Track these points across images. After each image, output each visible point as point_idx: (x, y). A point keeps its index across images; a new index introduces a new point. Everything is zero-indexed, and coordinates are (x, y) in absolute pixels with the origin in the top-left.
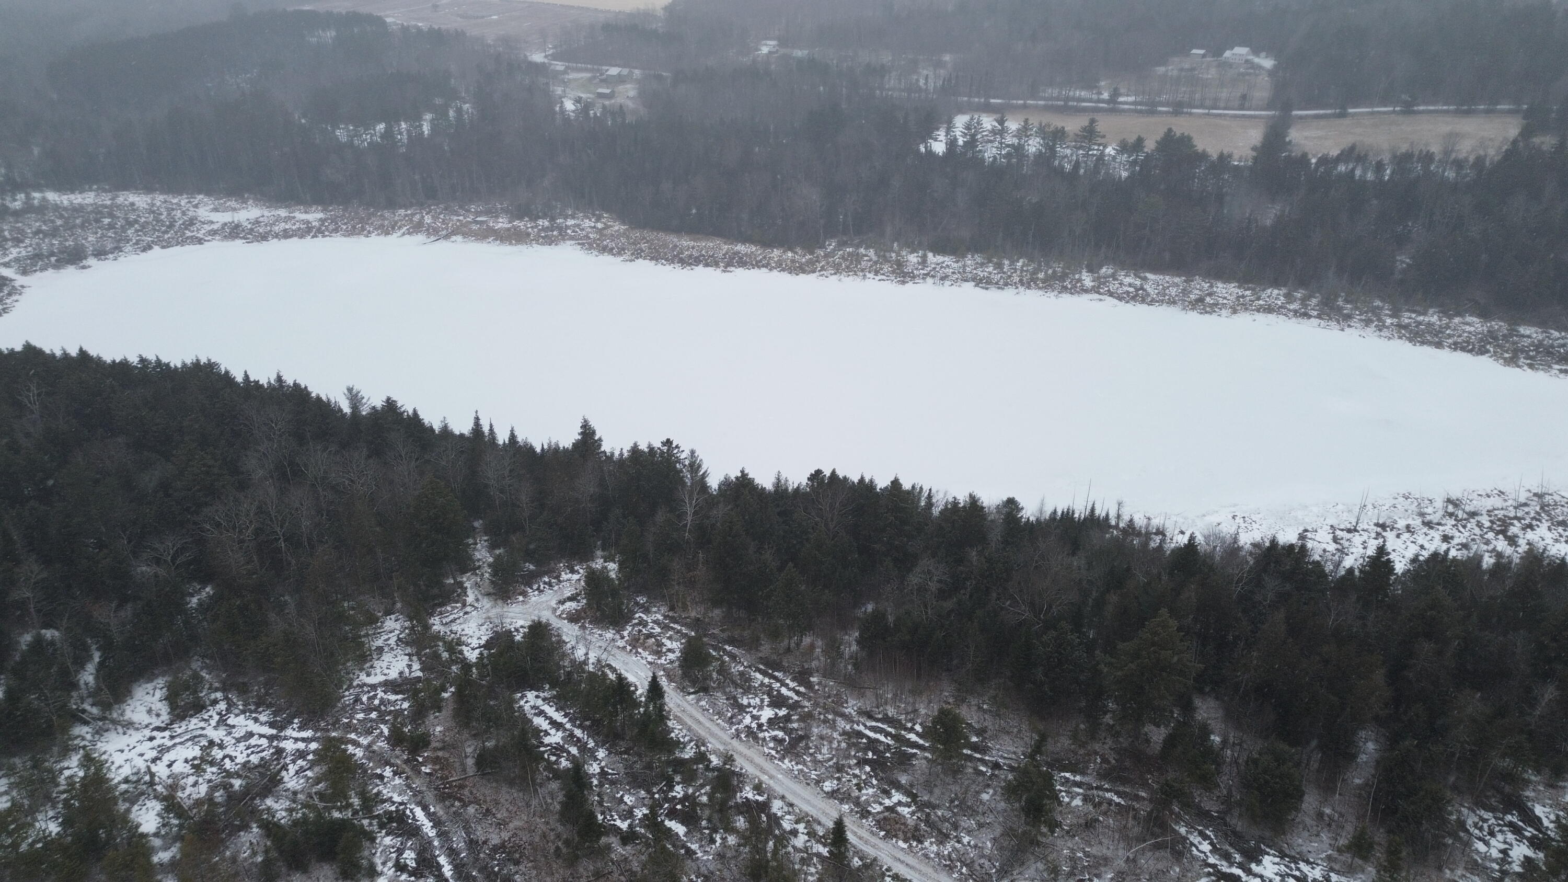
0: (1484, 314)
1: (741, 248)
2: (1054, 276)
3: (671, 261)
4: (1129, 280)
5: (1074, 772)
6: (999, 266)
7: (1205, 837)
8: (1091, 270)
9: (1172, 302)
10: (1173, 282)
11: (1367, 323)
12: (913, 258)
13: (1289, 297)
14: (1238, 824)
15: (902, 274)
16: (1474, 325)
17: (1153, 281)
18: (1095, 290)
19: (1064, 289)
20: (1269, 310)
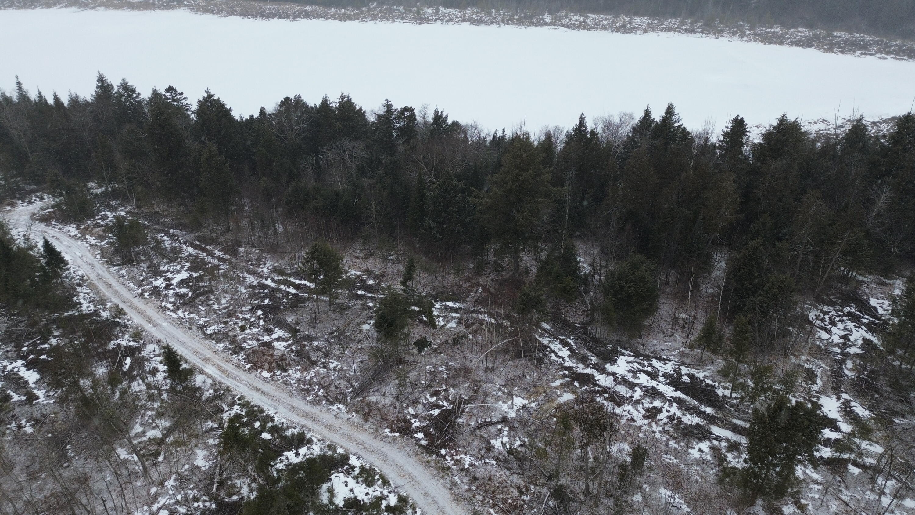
0: (810, 26)
1: (308, 8)
2: (526, 17)
3: (254, 16)
4: (576, 18)
5: (454, 300)
6: (489, 14)
7: (564, 344)
8: (550, 13)
9: (604, 28)
10: (605, 18)
11: (734, 34)
12: (430, 11)
13: (682, 23)
14: (599, 331)
15: (421, 19)
16: (804, 32)
17: (591, 18)
18: (553, 24)
19: (532, 24)
20: (669, 30)
